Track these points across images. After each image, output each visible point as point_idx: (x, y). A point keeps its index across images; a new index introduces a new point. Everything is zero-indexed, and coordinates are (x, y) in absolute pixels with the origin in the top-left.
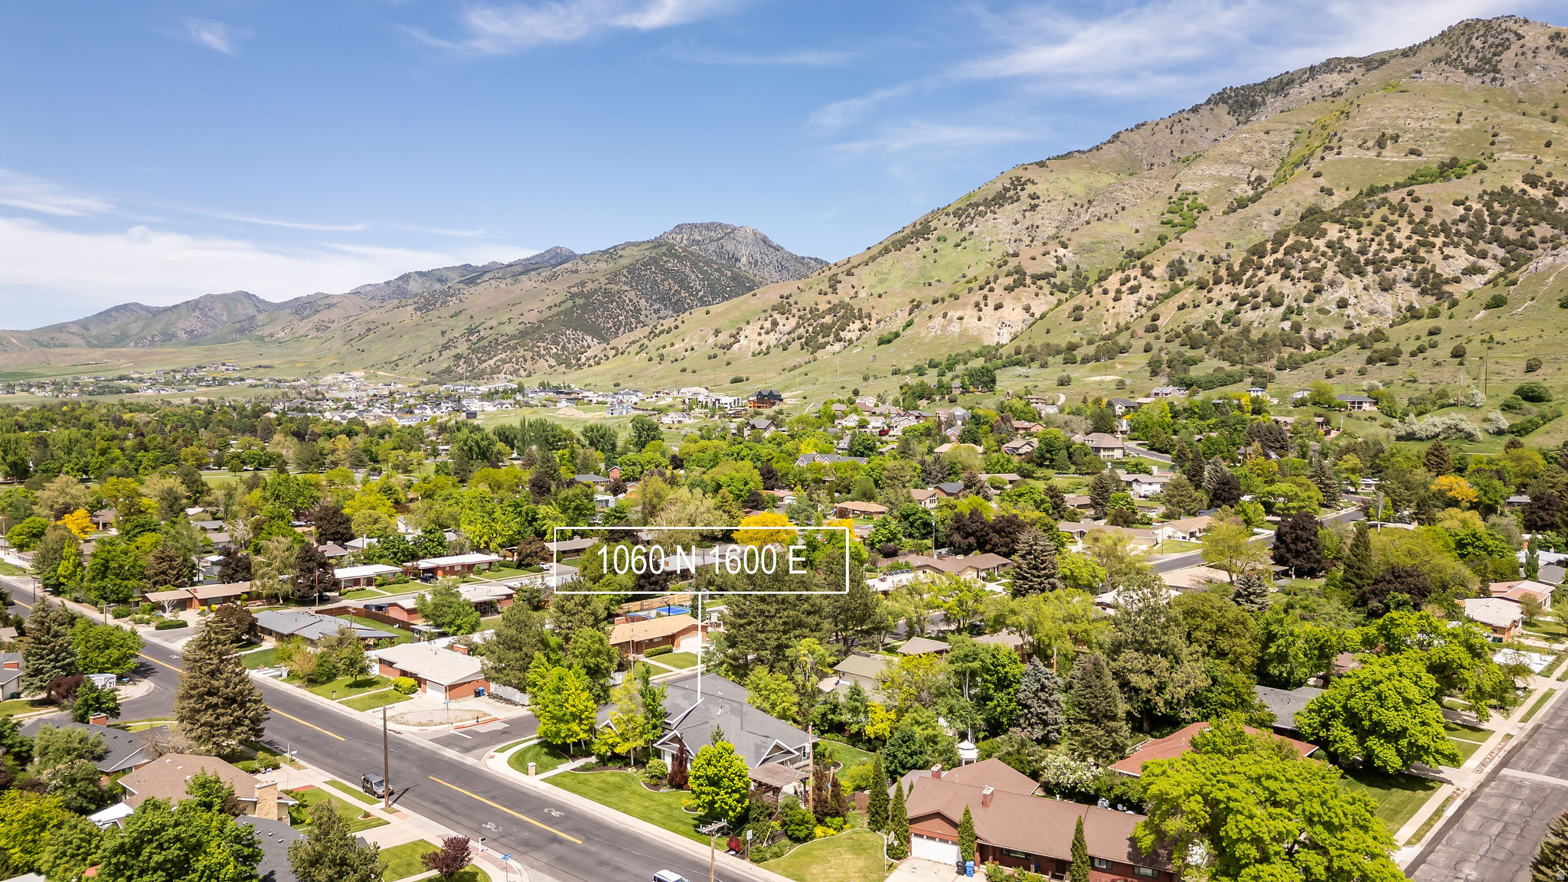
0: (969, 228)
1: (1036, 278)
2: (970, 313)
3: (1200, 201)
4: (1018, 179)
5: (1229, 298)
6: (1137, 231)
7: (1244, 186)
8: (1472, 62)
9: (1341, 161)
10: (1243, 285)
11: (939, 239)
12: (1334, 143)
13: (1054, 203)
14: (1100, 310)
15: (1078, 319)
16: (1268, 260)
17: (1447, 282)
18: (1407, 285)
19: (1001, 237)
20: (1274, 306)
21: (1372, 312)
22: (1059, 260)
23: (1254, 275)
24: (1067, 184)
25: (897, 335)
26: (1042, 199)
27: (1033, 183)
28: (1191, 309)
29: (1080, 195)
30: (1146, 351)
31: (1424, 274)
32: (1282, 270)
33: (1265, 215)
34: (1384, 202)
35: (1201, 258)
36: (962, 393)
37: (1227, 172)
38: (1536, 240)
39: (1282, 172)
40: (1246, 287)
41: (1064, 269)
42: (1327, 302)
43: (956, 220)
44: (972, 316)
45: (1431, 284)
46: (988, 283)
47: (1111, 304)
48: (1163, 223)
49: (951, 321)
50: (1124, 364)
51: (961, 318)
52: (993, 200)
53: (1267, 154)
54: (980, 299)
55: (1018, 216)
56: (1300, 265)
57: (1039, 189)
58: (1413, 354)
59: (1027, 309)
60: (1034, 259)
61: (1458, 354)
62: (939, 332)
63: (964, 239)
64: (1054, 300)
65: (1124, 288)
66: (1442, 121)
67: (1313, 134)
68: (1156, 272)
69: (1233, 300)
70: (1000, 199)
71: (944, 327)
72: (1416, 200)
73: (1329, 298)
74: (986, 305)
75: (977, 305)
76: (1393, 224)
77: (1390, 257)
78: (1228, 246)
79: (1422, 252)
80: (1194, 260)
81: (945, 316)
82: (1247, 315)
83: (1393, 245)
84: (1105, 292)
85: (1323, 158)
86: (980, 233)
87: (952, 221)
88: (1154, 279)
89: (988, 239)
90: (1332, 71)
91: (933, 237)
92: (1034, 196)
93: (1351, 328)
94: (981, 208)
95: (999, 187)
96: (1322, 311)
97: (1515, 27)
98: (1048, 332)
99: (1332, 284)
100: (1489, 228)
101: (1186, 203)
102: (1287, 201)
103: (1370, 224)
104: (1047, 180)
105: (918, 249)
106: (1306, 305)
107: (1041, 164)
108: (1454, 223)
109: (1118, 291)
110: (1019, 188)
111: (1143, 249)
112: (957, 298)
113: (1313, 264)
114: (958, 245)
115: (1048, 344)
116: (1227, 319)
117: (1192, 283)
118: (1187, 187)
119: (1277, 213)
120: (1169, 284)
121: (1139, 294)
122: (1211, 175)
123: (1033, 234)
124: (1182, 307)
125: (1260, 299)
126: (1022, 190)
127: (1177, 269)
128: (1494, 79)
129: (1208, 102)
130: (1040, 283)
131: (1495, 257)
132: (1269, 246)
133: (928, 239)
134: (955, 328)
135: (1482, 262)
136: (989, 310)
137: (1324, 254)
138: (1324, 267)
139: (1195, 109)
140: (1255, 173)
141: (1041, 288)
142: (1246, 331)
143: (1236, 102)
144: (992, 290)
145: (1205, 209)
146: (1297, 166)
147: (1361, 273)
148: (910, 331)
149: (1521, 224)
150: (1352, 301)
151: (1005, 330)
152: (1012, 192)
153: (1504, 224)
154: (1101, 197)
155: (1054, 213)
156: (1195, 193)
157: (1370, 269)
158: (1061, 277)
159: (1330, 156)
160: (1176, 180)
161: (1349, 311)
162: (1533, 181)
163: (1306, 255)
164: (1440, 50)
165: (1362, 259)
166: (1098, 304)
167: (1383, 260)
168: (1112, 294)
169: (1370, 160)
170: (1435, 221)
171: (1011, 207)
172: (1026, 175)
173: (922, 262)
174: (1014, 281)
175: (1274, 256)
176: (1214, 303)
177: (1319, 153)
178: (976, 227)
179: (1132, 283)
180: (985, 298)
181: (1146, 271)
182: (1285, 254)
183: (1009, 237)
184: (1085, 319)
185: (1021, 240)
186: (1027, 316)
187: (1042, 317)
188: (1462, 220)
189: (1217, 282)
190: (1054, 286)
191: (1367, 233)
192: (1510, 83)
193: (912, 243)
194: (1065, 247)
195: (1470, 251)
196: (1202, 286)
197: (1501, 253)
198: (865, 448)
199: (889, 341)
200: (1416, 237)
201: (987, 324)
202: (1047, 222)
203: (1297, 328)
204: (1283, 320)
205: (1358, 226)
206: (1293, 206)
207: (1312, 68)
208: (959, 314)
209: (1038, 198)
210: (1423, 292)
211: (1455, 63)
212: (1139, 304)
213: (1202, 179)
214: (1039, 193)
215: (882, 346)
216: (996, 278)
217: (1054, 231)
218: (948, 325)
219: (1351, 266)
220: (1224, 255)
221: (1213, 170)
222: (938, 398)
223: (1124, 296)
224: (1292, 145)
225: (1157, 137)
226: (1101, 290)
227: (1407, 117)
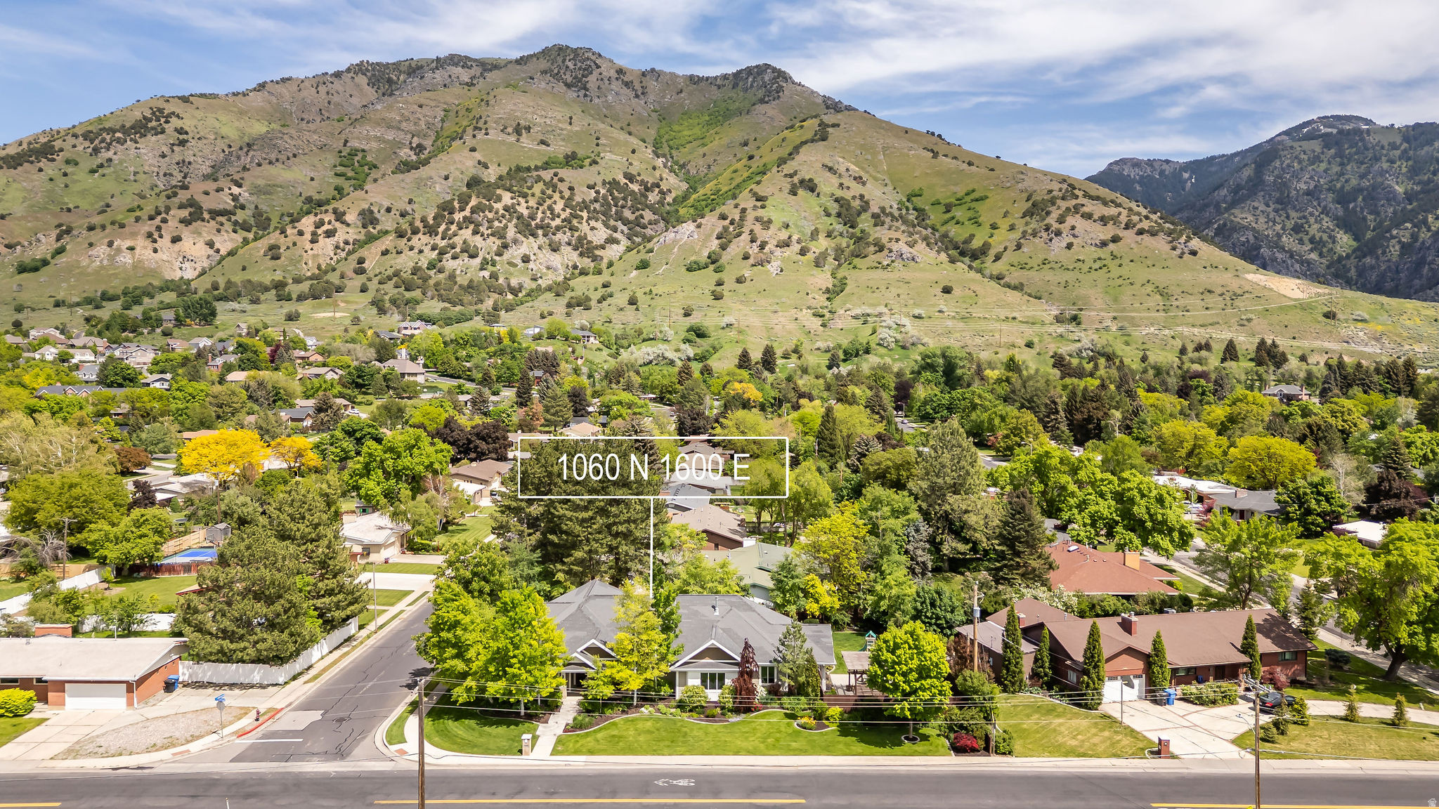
0: (105, 155)
1: (215, 214)
2: (141, 243)
3: (369, 158)
4: (161, 110)
5: (429, 247)
6: (312, 179)
7: (407, 150)
8: (569, 79)
9: (489, 140)
10: (440, 236)
11: (68, 162)
12: (480, 124)
13: (205, 141)
14: (298, 251)
15: (276, 258)
16: (458, 216)
17: (597, 247)
18: (569, 248)
19: (146, 168)
20: (472, 256)
21: (548, 268)
22: (235, 198)
23: (448, 229)
24: (217, 124)
25: (45, 263)
26: (191, 135)
27: (178, 116)
28: (394, 255)
29: (233, 137)
30: (362, 291)
31: (580, 239)
32: (472, 227)
33: (436, 178)
34: (539, 179)
35: (389, 210)
36: (176, 326)
37: (390, 136)
38: (645, 221)
39: (439, 143)
40: (443, 239)
41: (243, 207)
42: (513, 257)
43: (87, 144)
44: (145, 248)
45: (585, 248)
46: (159, 213)
47: (308, 246)
48: (336, 174)
49: (119, 250)
50: (346, 302)
51: (132, 249)
52: (132, 127)
53: (422, 123)
54: (153, 229)
55: (165, 149)
56: (486, 224)
57: (187, 124)
58: (599, 302)
59: (211, 244)
60: (207, 193)
61: (633, 302)
62: (105, 262)
63: (101, 166)
64: (238, 238)
65: (320, 231)
66: (559, 121)
67: (460, 114)
68: (349, 218)
69: (433, 249)
70: (140, 129)
71: (112, 258)
72: (561, 180)
73: (515, 253)
74: (161, 237)
75: (150, 235)
76: (550, 197)
77: (554, 224)
78: (410, 202)
79: (575, 222)
80: (382, 211)
81: (110, 244)
82: (449, 264)
83: (554, 216)
84: (301, 233)
85: (474, 136)
86: (121, 162)
87: (82, 144)
88: (348, 225)
89: (132, 169)
90: (456, 65)
91: (60, 158)
92: (180, 131)
93: (535, 280)
94: (118, 135)
95: (138, 115)
96: (511, 264)
97: (593, 58)
98: (244, 269)
99: (515, 241)
100: (614, 209)
101: (357, 158)
102: (452, 168)
103: (533, 195)
104: (193, 117)
105: (41, 170)
106: (497, 258)
107: (185, 99)
108: (591, 202)
109: (314, 234)
110: (163, 120)
111: (322, 197)
112: (122, 226)
113: (496, 224)
114: (93, 171)
115: (249, 281)
116: (432, 266)
117: (387, 232)
118: (354, 144)
119: (446, 178)
120: (364, 230)
121: (336, 238)
122: (376, 137)
123: (185, 169)
124: (386, 253)
125: (458, 250)
126: (167, 122)
127: (368, 218)
128: (586, 95)
129: (348, 70)
130: (220, 219)
131: (622, 232)
132: (456, 205)
133: (54, 160)
134: (126, 259)
135: (615, 235)
136: (164, 243)
137: (503, 216)
138: (506, 227)
139: (338, 75)
140: (416, 141)
141: (222, 224)
142: (452, 277)
143: (374, 75)
144: (164, 221)
145: (375, 167)
146: (453, 139)
147: (534, 235)
148: (62, 259)
149: (634, 209)
150: (532, 257)
151: (187, 265)
152: (154, 124)
153: (623, 207)
154: (260, 142)
155: (207, 151)
156: (363, 151)
157: (540, 232)
158: (240, 216)
159: (480, 135)
160: (343, 136)
161: (531, 265)
162: (630, 178)
163: (490, 216)
164: (544, 64)
165: (533, 223)
166: (295, 244)
167: (548, 226)
168: (308, 236)
169: (511, 144)
170: (578, 199)
171: (154, 138)
172: (169, 108)
173: (49, 186)
174: (190, 214)
175: (463, 214)
176: (416, 251)
177: (470, 130)
178: (114, 153)
179: (326, 227)
180: (159, 228)
181: (339, 216)
182: (472, 212)
183: (156, 169)
184: (283, 258)
185: (171, 175)
186: (211, 252)
187: (231, 253)
188: (596, 200)
189: (415, 232)
190: (236, 223)
191: (532, 203)
192: (596, 101)
193: (32, 162)
194: (240, 186)
195: (607, 226)
196: (401, 235)
197: (625, 229)
198: (125, 379)
199: (36, 269)
200: (568, 211)
201: (165, 258)
202: (200, 160)
203: (494, 276)
204: (482, 269)
205: (525, 196)
206: (458, 173)
207: (438, 59)
208: (128, 243)
209: (187, 133)
210: (581, 255)
211: (557, 76)
212: (337, 247)
213: (368, 139)
214: (186, 128)
215: (25, 275)
216: (168, 209)
217: (209, 170)
218: (116, 255)
219: (527, 229)
220: (409, 208)
221: (377, 132)
222: (145, 331)
223: (321, 238)
224: (443, 121)
225: (304, 93)
226: (295, 231)
227: (534, 113)
